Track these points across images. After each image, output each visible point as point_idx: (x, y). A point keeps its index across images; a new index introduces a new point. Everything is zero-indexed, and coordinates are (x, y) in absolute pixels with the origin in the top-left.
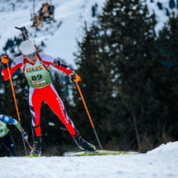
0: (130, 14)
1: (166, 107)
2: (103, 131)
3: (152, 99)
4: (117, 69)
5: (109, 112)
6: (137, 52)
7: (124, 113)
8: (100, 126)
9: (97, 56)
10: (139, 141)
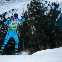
0: (38, 7)
1: (49, 37)
2: (29, 44)
3: (44, 35)
4: (33, 25)
5: (31, 39)
6: (40, 20)
7: (35, 39)
8: (28, 43)
9: (27, 21)
10: (40, 48)
